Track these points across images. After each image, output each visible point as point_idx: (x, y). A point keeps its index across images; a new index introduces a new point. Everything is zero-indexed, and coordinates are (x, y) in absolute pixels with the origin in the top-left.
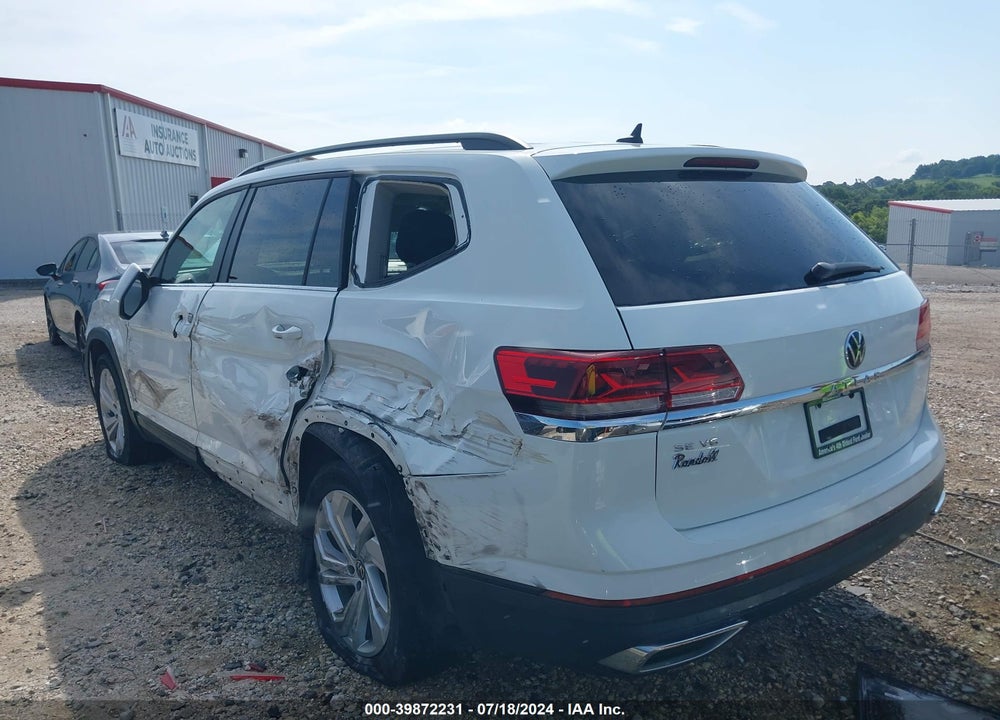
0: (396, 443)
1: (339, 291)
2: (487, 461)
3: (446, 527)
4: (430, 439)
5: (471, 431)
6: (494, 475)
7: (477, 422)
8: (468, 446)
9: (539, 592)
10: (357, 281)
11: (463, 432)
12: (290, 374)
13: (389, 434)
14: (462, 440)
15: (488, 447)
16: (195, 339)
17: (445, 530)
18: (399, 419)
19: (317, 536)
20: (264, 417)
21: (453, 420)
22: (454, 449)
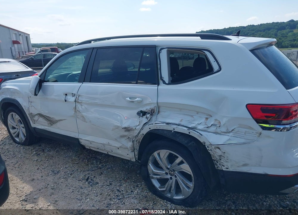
0: (202, 135)
1: (158, 86)
2: (245, 139)
3: (228, 160)
4: (216, 133)
5: (236, 130)
6: (249, 143)
7: (238, 127)
8: (234, 135)
9: (266, 176)
10: (164, 82)
11: (232, 130)
12: (138, 114)
13: (198, 132)
14: (231, 133)
15: (245, 135)
16: (78, 102)
17: (227, 161)
18: (200, 127)
19: (150, 164)
20: (125, 128)
21: (227, 127)
22: (229, 136)
